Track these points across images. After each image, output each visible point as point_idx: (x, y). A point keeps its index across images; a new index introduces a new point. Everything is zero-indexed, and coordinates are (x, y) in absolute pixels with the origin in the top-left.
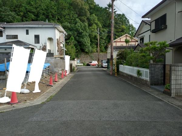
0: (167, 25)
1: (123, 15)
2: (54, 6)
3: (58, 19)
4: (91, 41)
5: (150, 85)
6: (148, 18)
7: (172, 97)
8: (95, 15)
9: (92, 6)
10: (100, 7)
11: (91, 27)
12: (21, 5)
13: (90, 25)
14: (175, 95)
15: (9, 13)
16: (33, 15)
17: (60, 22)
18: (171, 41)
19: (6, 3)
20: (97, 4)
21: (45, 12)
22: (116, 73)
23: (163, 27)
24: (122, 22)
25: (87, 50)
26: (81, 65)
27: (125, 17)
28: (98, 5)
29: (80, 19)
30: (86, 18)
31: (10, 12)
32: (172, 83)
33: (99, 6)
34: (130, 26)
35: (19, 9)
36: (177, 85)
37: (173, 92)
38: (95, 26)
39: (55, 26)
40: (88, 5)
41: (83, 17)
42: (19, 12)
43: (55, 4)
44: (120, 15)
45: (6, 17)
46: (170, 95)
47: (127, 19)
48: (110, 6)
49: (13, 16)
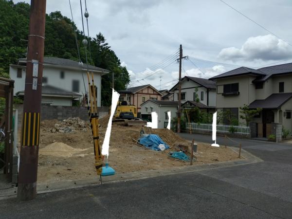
0: (239, 91)
5: (250, 138)
33: (83, 34)
39: (104, 72)
47: (117, 58)
48: (101, 38)
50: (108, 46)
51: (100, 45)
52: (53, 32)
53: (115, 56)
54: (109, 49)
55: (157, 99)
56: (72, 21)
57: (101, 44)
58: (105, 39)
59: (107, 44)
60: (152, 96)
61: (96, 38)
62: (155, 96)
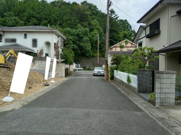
0: (160, 30)
1: (126, 21)
2: (57, 12)
3: (60, 24)
4: (92, 46)
5: (137, 93)
6: (144, 23)
7: (156, 107)
8: (97, 20)
9: (94, 11)
10: (102, 13)
11: (92, 32)
12: (24, 10)
13: (91, 30)
14: (160, 105)
15: (12, 18)
16: (35, 20)
17: (62, 26)
18: (164, 46)
19: (11, 9)
20: (99, 10)
21: (47, 17)
22: (110, 79)
23: (156, 32)
24: (125, 28)
25: (87, 55)
26: (81, 70)
27: (128, 23)
28: (101, 11)
29: (82, 25)
30: (88, 23)
31: (14, 17)
32: (157, 92)
34: (132, 31)
35: (23, 14)
36: (162, 94)
37: (158, 101)
38: (96, 31)
39: (52, 31)
40: (90, 11)
41: (85, 23)
42: (23, 17)
43: (58, 10)
44: (122, 21)
45: (10, 21)
46: (155, 105)
48: (112, 12)
49: (16, 21)
56: (94, 5)
57: (113, 16)
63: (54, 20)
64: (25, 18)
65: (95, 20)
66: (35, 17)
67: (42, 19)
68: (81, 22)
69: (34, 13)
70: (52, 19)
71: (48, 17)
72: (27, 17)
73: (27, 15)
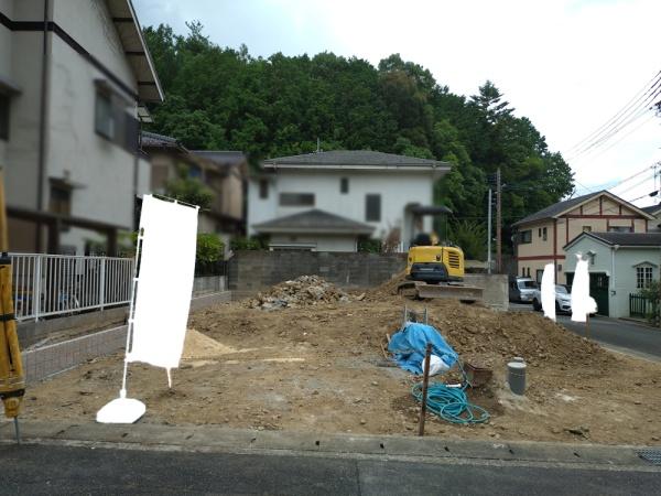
1: (525, 121)
2: (328, 95)
10: (451, 95)
16: (261, 123)
24: (529, 147)
28: (445, 89)
30: (424, 132)
33: (450, 92)
39: (437, 169)
41: (415, 131)
42: (218, 112)
47: (538, 134)
48: (490, 92)
49: (200, 124)
50: (507, 107)
51: (489, 108)
52: (375, 99)
53: (533, 129)
54: (511, 114)
55: (632, 229)
56: (424, 69)
57: (492, 106)
58: (500, 92)
59: (505, 104)
60: (613, 223)
61: (479, 94)
62: (626, 223)
63: (319, 123)
64: (226, 115)
65: (446, 122)
66: (259, 114)
67: (282, 120)
68: (403, 130)
69: (256, 100)
70: (315, 118)
71: (298, 114)
72: (233, 112)
73: (233, 106)
